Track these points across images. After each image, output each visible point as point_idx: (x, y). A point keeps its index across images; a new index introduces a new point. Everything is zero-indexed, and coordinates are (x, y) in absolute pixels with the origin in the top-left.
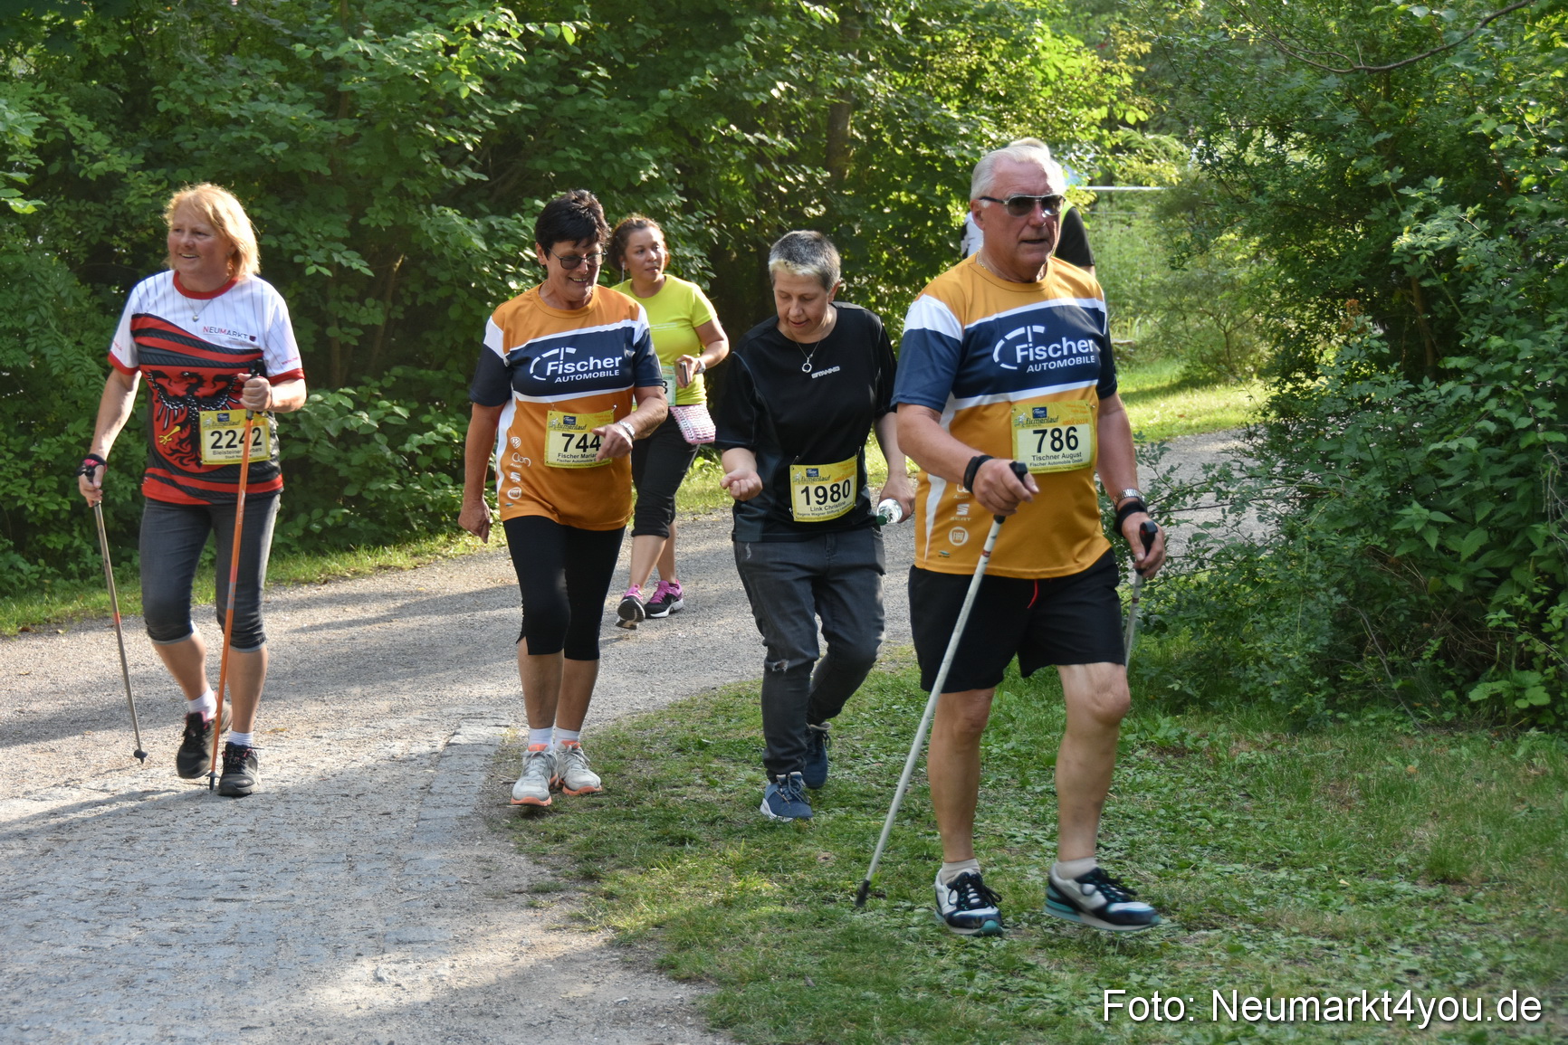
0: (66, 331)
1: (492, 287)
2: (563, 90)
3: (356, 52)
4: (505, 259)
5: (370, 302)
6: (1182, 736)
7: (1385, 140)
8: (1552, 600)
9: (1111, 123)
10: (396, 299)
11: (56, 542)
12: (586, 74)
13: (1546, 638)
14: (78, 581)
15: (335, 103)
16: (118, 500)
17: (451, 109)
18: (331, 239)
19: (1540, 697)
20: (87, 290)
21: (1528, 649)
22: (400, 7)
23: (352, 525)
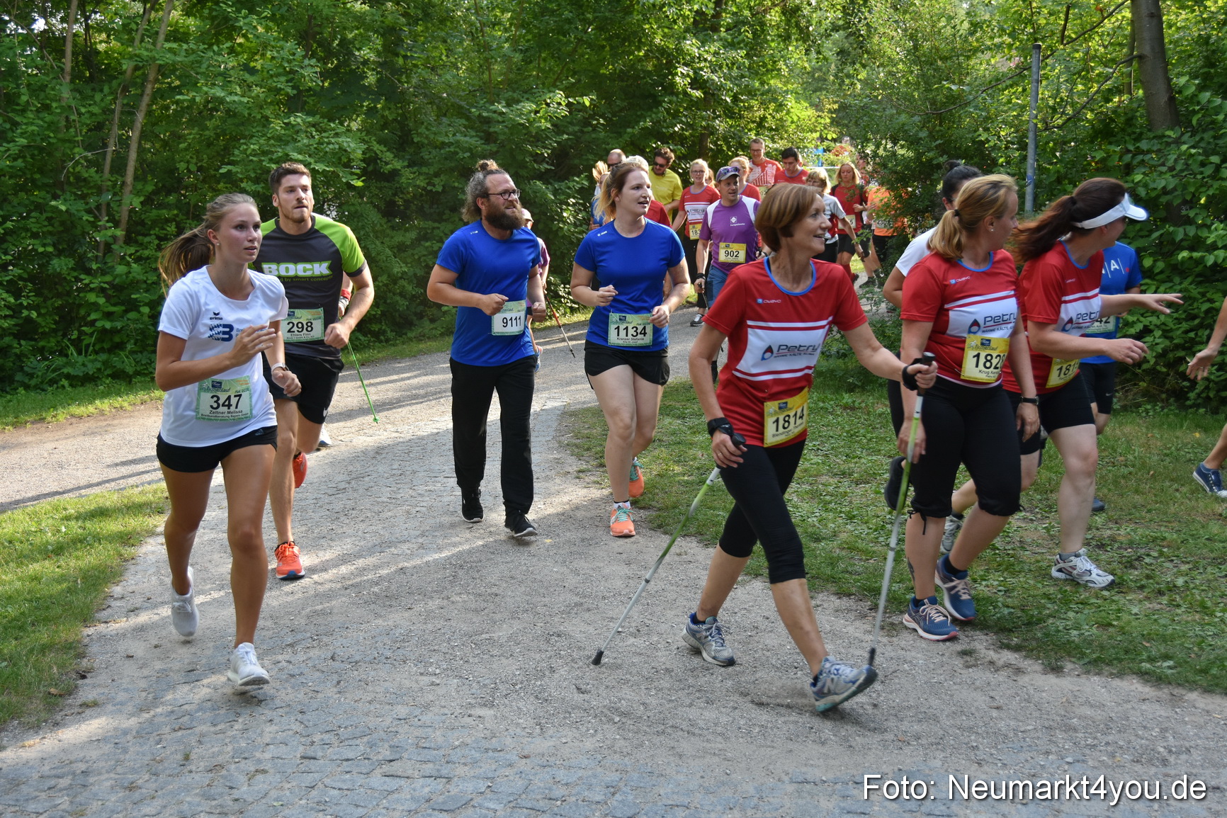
0: (377, 238)
2: (585, 130)
6: (854, 402)
7: (940, 144)
9: (822, 139)
12: (595, 122)
15: (489, 138)
17: (539, 138)
20: (385, 220)
22: (515, 95)
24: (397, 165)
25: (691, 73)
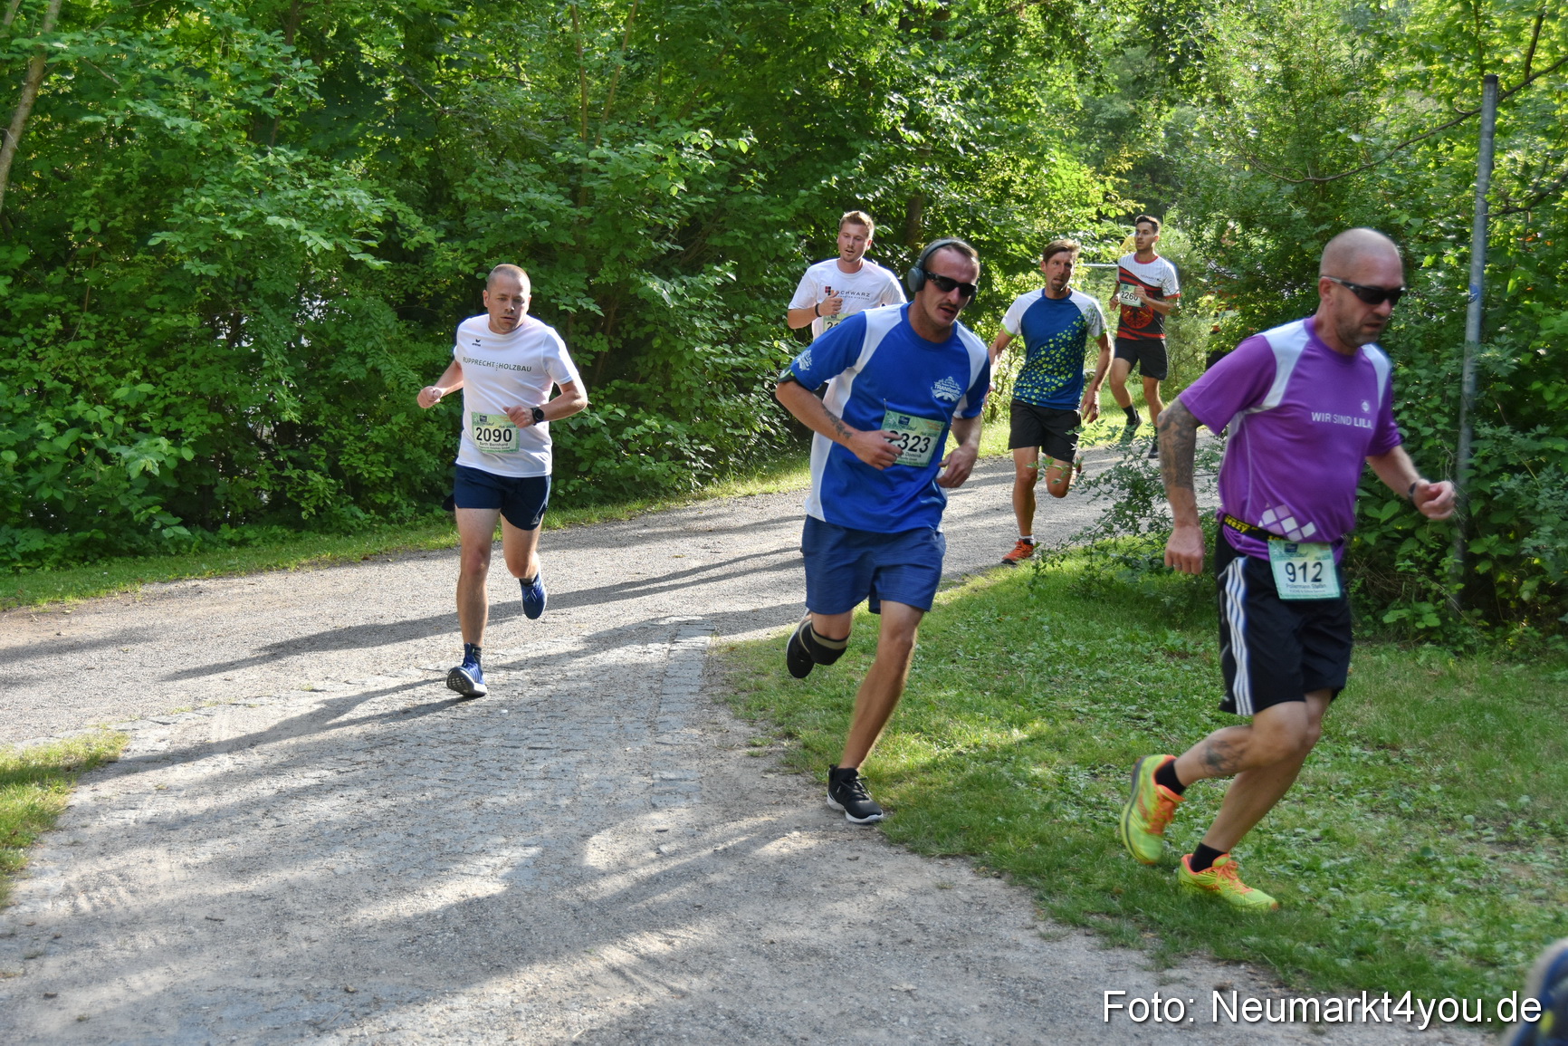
0: (391, 351)
1: (682, 326)
2: (734, 189)
3: (597, 159)
4: (691, 306)
5: (599, 335)
6: (1184, 644)
7: (1326, 231)
8: (1443, 554)
10: (617, 333)
11: (382, 499)
12: (748, 178)
13: (1437, 580)
14: (397, 526)
15: (576, 196)
16: (427, 470)
18: (572, 289)
19: (1433, 621)
20: (402, 325)
21: (1423, 587)
22: (625, 129)
23: (584, 490)
24: (429, 235)
25: (906, 103)
